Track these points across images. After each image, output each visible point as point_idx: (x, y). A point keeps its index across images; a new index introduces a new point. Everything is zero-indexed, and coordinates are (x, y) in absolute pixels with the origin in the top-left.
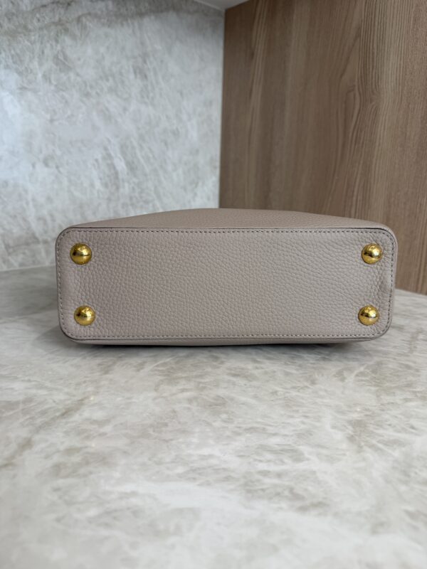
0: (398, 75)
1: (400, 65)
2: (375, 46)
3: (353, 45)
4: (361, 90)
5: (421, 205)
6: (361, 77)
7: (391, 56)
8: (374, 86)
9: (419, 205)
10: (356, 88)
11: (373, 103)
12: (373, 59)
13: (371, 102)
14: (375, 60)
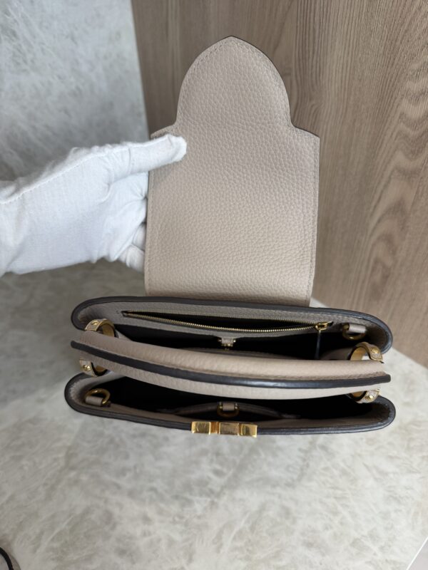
0: (344, 75)
1: (347, 61)
2: (317, 18)
3: (289, 7)
4: (299, 78)
5: (359, 242)
6: (299, 60)
7: (337, 43)
8: (314, 79)
9: (357, 241)
10: (294, 73)
11: (314, 102)
12: (314, 38)
13: (310, 100)
14: (316, 40)
